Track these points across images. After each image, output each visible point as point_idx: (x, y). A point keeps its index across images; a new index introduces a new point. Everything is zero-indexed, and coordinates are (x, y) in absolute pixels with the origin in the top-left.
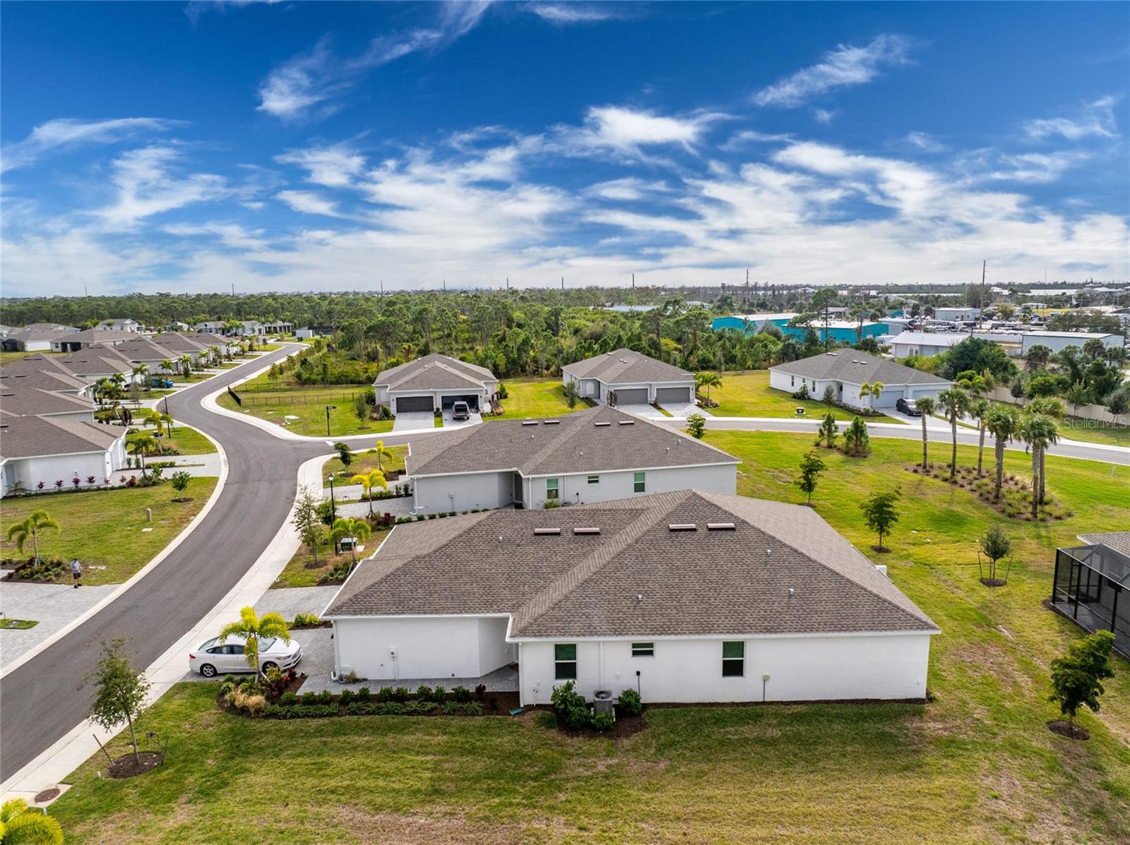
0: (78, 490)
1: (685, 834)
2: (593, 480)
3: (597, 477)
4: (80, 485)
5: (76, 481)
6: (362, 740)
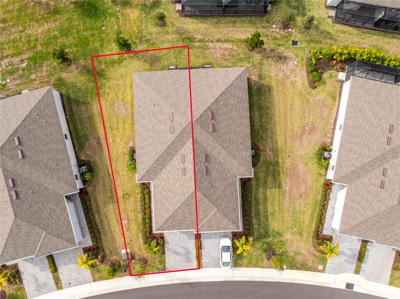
1: (290, 137)
6: (261, 207)
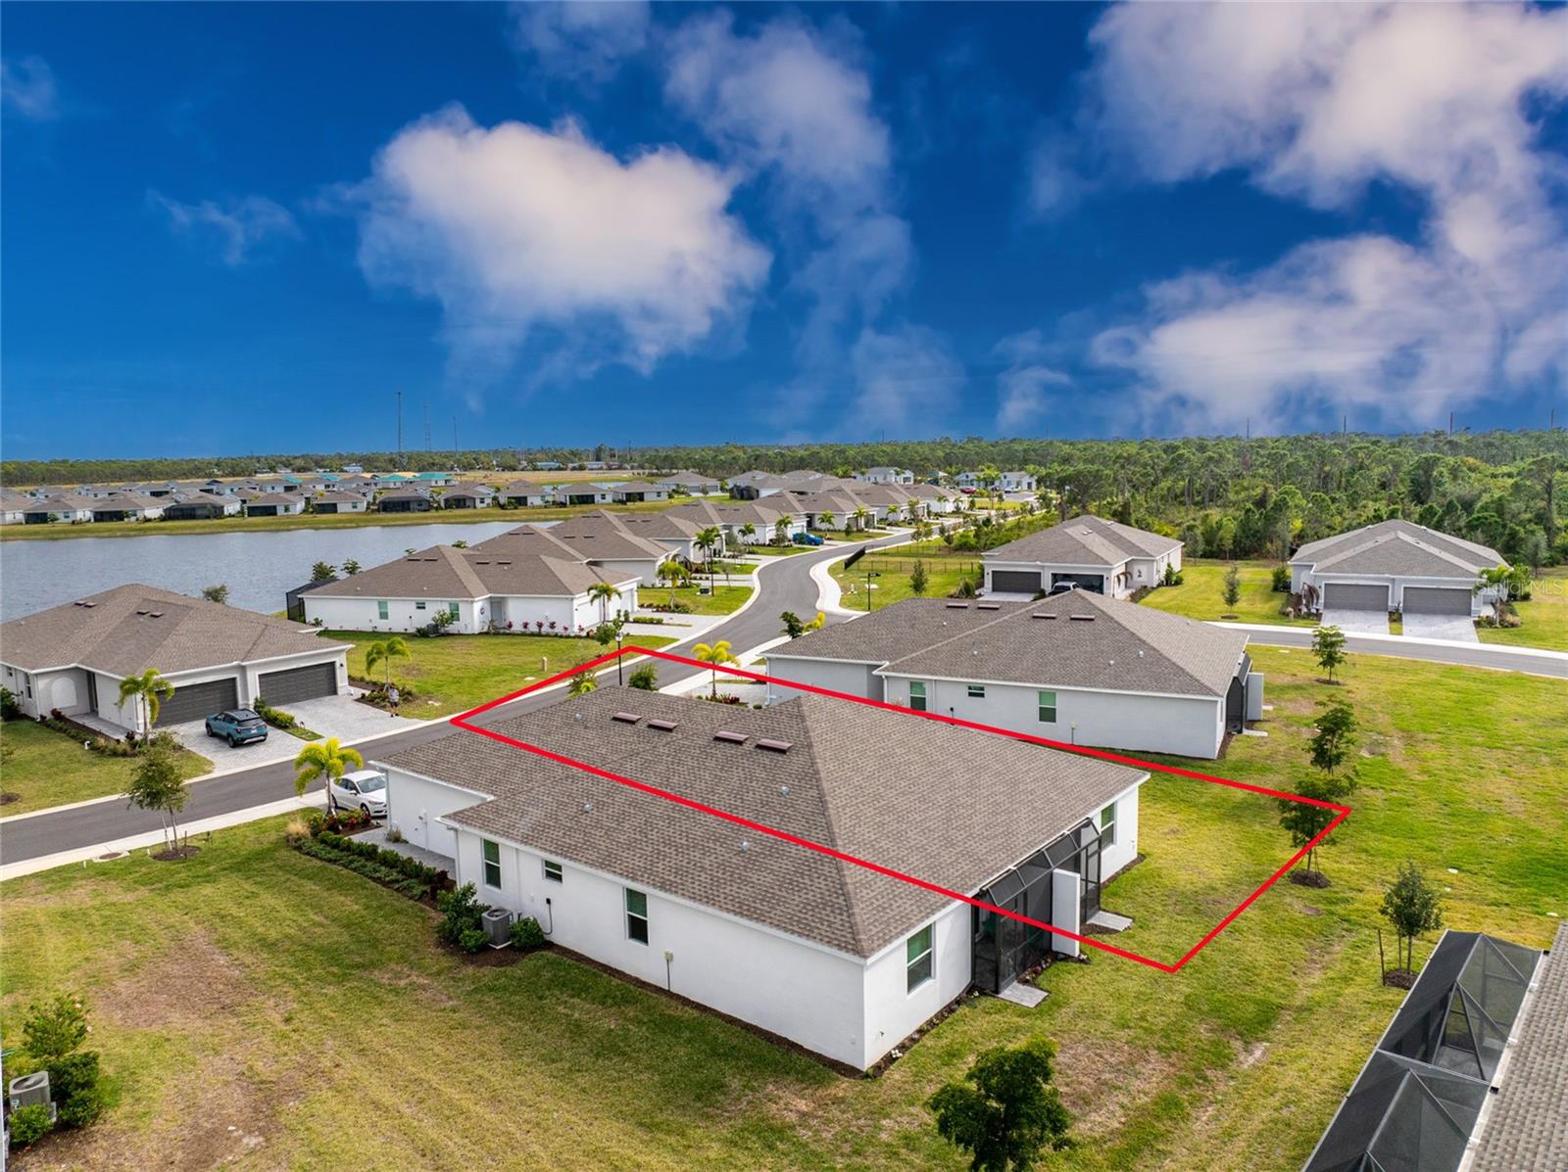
0: (539, 635)
2: (977, 693)
3: (982, 689)
4: (543, 629)
5: (540, 625)
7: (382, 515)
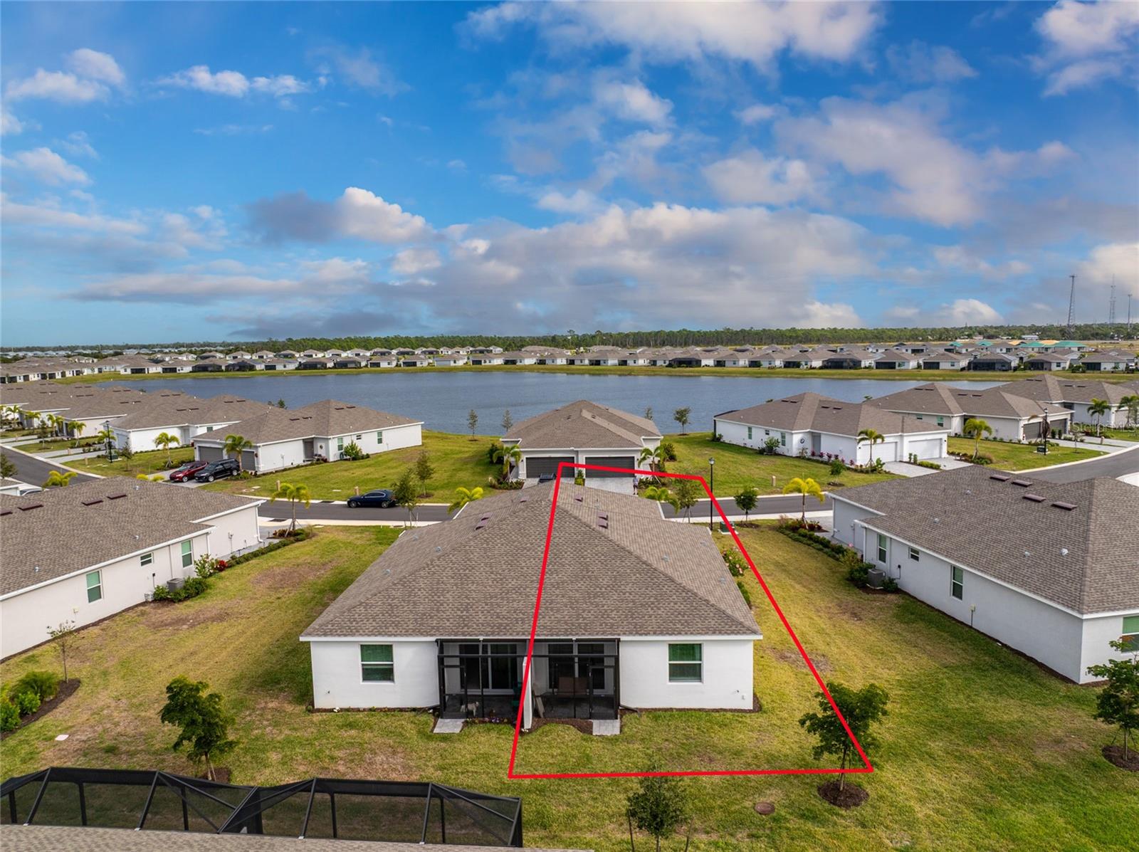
7: (972, 372)
